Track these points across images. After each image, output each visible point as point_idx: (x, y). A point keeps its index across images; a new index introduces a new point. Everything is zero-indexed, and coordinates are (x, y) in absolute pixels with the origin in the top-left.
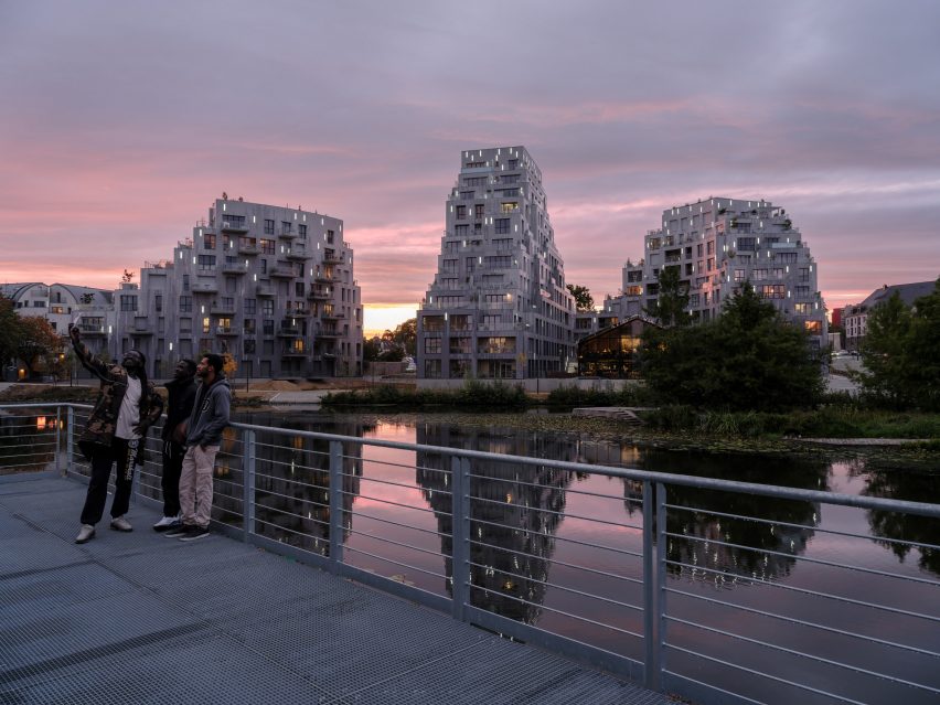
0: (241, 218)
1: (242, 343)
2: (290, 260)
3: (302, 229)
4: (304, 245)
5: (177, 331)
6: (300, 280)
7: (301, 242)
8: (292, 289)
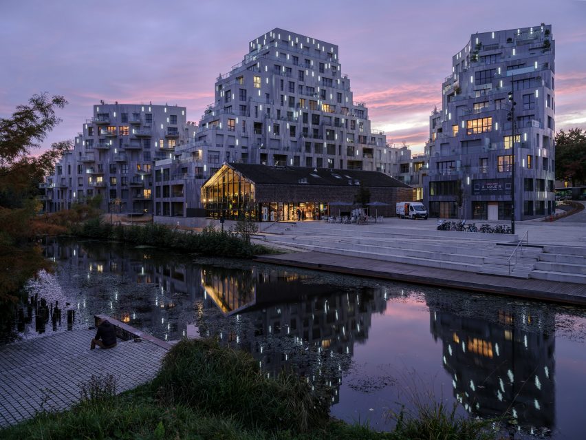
0: (107, 115)
1: (109, 191)
2: (139, 138)
3: (149, 117)
4: (149, 127)
5: (77, 185)
6: (147, 150)
7: (147, 125)
8: (141, 157)
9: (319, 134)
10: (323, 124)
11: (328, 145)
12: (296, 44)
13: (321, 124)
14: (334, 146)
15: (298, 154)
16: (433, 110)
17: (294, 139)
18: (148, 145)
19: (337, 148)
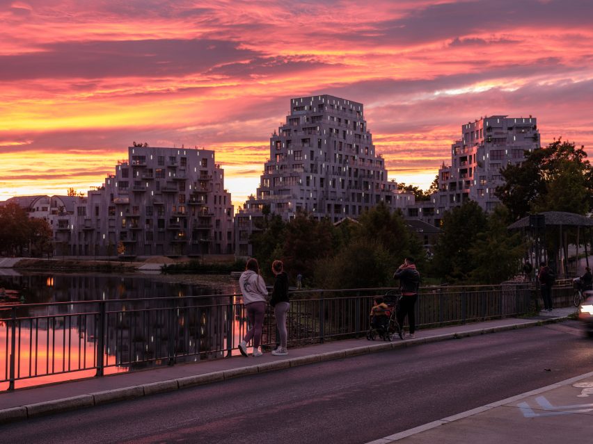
1: (145, 234)
2: (175, 181)
3: (184, 160)
4: (184, 170)
5: (107, 227)
6: (182, 193)
7: (183, 168)
8: (177, 199)
9: (358, 186)
10: (360, 177)
11: (365, 194)
12: (338, 107)
13: (359, 176)
14: (368, 195)
15: (347, 203)
16: (442, 164)
17: (344, 190)
18: (183, 188)
19: (370, 196)
